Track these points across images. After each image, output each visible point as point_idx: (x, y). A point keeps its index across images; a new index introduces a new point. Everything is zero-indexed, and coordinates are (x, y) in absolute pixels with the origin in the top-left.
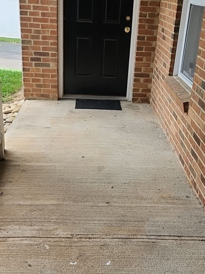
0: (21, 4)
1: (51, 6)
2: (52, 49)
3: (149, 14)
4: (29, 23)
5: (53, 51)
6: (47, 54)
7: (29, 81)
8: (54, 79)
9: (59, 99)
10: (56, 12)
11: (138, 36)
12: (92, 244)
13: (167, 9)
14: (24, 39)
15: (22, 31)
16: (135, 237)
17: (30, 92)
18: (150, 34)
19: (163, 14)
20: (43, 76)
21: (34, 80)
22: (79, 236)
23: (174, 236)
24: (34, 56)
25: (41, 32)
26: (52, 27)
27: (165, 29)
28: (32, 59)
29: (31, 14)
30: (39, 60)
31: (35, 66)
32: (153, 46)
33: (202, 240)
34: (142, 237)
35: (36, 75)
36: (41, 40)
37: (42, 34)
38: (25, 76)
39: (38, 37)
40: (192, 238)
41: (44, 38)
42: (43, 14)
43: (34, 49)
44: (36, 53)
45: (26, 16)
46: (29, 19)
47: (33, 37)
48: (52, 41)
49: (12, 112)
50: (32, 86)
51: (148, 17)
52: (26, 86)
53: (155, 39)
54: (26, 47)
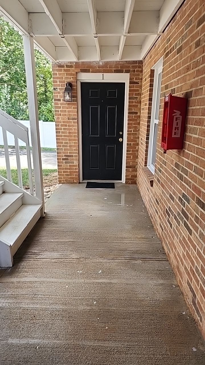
0: (56, 127)
1: (74, 128)
2: (75, 153)
3: (133, 130)
4: (61, 138)
5: (75, 154)
6: (72, 156)
7: (62, 173)
8: (76, 170)
9: (79, 183)
10: (77, 131)
11: (127, 144)
12: (91, 262)
13: (143, 126)
14: (58, 148)
15: (57, 143)
16: (117, 258)
17: (62, 179)
18: (134, 142)
19: (141, 130)
20: (69, 169)
21: (64, 172)
22: (84, 258)
23: (141, 258)
24: (64, 158)
25: (69, 143)
26: (75, 140)
27: (142, 138)
28: (63, 159)
29: (62, 132)
30: (68, 159)
31: (65, 163)
32: (137, 149)
33: (158, 260)
34: (122, 258)
35: (65, 169)
36: (68, 148)
37: (69, 144)
38: (59, 170)
39: (66, 146)
40: (152, 259)
41: (70, 146)
42: (69, 133)
43: (64, 153)
44: (65, 156)
45: (59, 134)
46: (62, 136)
47: (64, 146)
48: (75, 148)
49: (51, 191)
50: (63, 175)
51: (132, 132)
52: (60, 176)
53: (138, 144)
54: (59, 152)
